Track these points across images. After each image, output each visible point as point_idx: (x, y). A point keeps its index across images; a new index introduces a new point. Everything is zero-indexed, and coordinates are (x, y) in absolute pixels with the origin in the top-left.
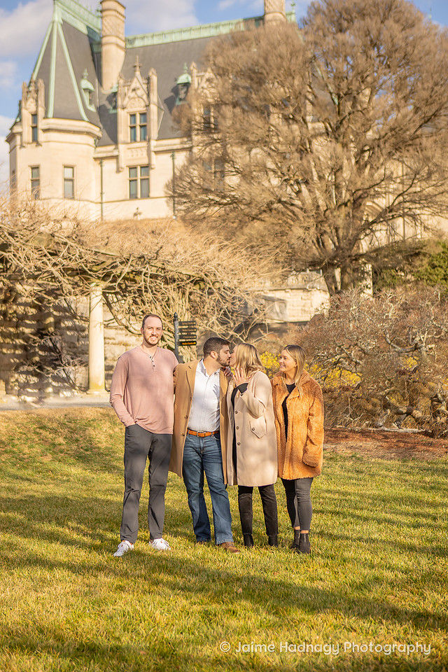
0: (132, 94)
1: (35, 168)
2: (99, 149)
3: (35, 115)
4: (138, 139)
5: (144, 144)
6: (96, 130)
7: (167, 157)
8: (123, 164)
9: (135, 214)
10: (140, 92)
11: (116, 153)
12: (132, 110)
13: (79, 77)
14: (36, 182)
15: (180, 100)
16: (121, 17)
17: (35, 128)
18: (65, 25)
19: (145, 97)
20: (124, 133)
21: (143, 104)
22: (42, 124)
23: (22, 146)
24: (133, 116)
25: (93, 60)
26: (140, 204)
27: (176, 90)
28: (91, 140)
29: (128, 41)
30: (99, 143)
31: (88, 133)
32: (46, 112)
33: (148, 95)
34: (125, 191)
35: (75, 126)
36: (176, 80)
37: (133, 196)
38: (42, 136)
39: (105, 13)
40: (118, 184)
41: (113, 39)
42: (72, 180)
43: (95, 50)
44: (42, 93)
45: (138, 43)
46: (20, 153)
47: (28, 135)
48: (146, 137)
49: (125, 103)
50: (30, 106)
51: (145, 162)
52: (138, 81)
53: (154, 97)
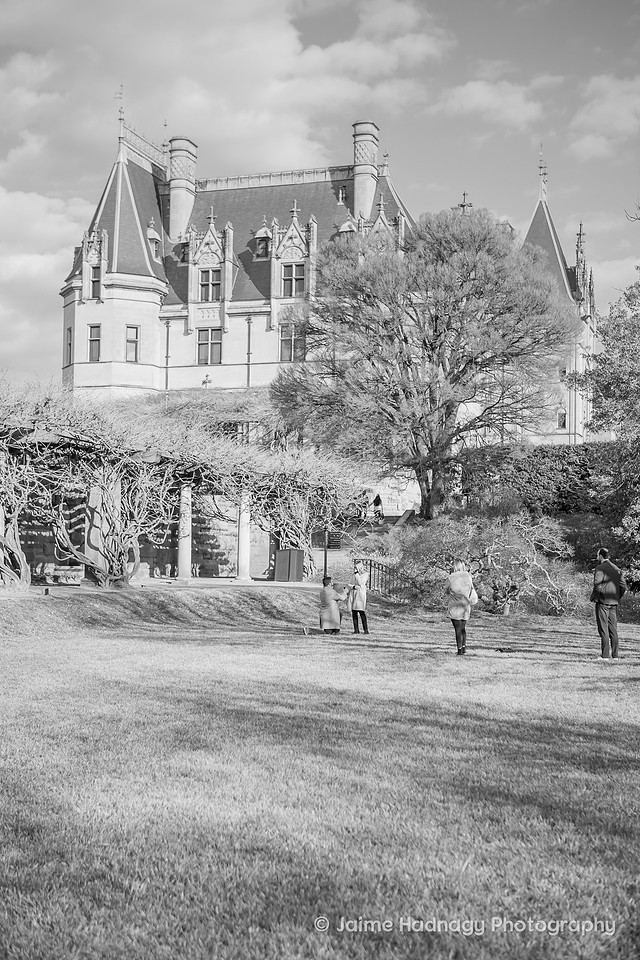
0: (206, 249)
1: (96, 327)
2: (165, 308)
3: (97, 269)
4: (210, 299)
5: (217, 304)
6: (162, 286)
7: (242, 320)
8: (192, 326)
9: (204, 382)
10: (214, 247)
11: (185, 313)
12: (205, 266)
13: (146, 226)
14: (95, 342)
15: (258, 256)
16: (194, 159)
17: (97, 283)
18: (131, 165)
19: (219, 252)
20: (194, 291)
21: (217, 261)
22: (105, 279)
23: (81, 302)
24: (205, 272)
25: (159, 203)
26: (211, 371)
27: (253, 244)
28: (157, 298)
29: (199, 183)
30: (165, 300)
31: (155, 290)
32: (110, 266)
33: (224, 251)
34: (192, 356)
35: (140, 282)
36: (254, 233)
37: (203, 362)
38: (104, 293)
39: (174, 154)
40: (186, 348)
41: (183, 183)
42: (136, 342)
43: (161, 192)
44: (105, 245)
45: (210, 187)
46: (79, 309)
47: (88, 291)
48: (219, 298)
49: (197, 258)
50: (91, 259)
51: (218, 324)
52: (212, 235)
53: (230, 254)
